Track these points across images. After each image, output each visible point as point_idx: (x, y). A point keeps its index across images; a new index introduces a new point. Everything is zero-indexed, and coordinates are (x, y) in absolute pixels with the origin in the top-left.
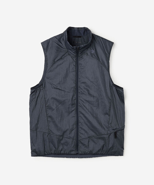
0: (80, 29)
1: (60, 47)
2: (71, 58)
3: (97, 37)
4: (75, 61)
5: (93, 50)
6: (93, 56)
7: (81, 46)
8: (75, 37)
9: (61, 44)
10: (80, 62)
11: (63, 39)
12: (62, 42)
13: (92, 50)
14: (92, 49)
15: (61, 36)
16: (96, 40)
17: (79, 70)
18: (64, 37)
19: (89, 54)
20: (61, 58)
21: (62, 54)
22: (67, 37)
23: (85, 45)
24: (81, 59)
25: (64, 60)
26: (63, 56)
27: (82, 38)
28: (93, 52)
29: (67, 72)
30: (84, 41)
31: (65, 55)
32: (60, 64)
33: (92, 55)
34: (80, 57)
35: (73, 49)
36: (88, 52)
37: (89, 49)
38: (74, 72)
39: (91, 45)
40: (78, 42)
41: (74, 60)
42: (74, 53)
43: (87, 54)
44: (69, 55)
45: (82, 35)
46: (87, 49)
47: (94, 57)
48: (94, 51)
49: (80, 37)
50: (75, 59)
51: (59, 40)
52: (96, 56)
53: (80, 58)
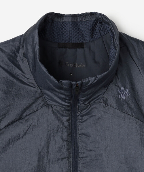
0: (79, 19)
1: (15, 81)
2: (52, 117)
3: (135, 44)
4: (66, 124)
5: (125, 88)
6: (126, 107)
7: (86, 80)
8: (65, 46)
9: (17, 71)
10: (82, 128)
11: (25, 55)
12: (21, 64)
13: (122, 88)
14: (120, 85)
15: (17, 43)
16: (133, 53)
17: (80, 155)
18: (30, 48)
19: (112, 101)
20: (20, 118)
21: (23, 103)
22: (37, 47)
23: (99, 77)
24: (85, 118)
25: (29, 123)
26: (25, 110)
27: (87, 50)
28: (125, 94)
29: (39, 161)
30: (95, 62)
31: (34, 107)
32: (18, 138)
33: (120, 104)
34: (84, 112)
35: (60, 88)
36: (110, 96)
37: (112, 86)
38: (65, 161)
39: (116, 74)
40: (74, 65)
41: (62, 122)
42: (63, 99)
43: (106, 102)
44: (46, 105)
45: (87, 38)
46: (106, 86)
47: (128, 110)
48: (127, 91)
49: (80, 45)
50: (65, 119)
51: (13, 59)
52: (135, 109)
53: (82, 116)
